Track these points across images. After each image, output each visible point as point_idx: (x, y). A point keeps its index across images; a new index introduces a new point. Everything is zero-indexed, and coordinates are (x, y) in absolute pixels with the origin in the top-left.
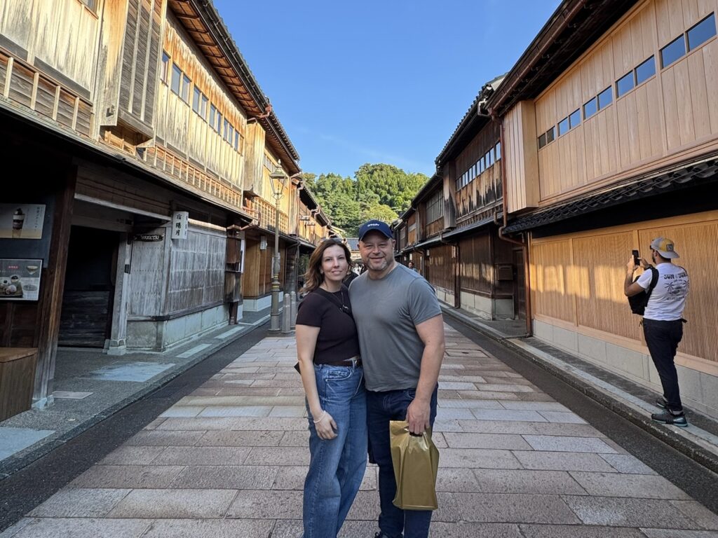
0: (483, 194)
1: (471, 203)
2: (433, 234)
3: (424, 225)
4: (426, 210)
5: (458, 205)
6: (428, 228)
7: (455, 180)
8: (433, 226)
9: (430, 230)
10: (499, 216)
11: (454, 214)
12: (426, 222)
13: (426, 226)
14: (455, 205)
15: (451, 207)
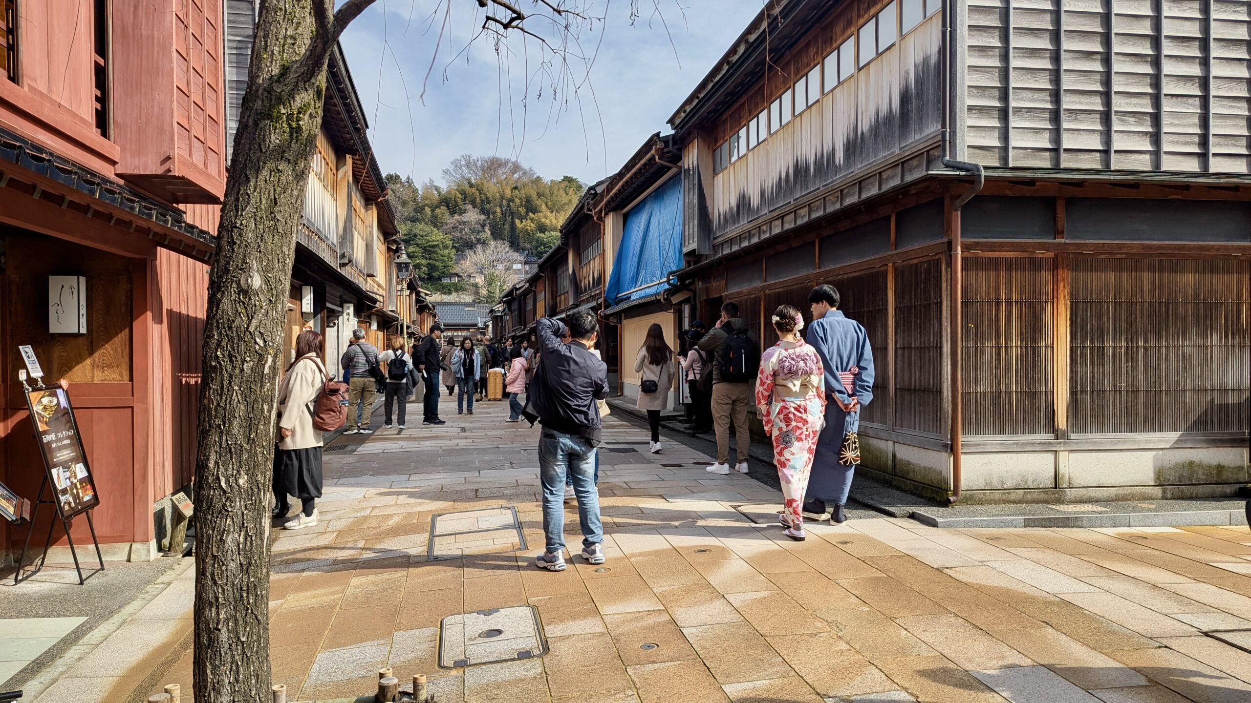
0: (596, 276)
1: (589, 282)
2: (563, 307)
3: (554, 295)
4: (556, 277)
5: (581, 281)
6: (558, 299)
7: (578, 255)
8: (563, 297)
9: (560, 301)
10: (599, 301)
11: (578, 290)
12: (557, 293)
13: (556, 297)
14: (578, 281)
15: (575, 281)
